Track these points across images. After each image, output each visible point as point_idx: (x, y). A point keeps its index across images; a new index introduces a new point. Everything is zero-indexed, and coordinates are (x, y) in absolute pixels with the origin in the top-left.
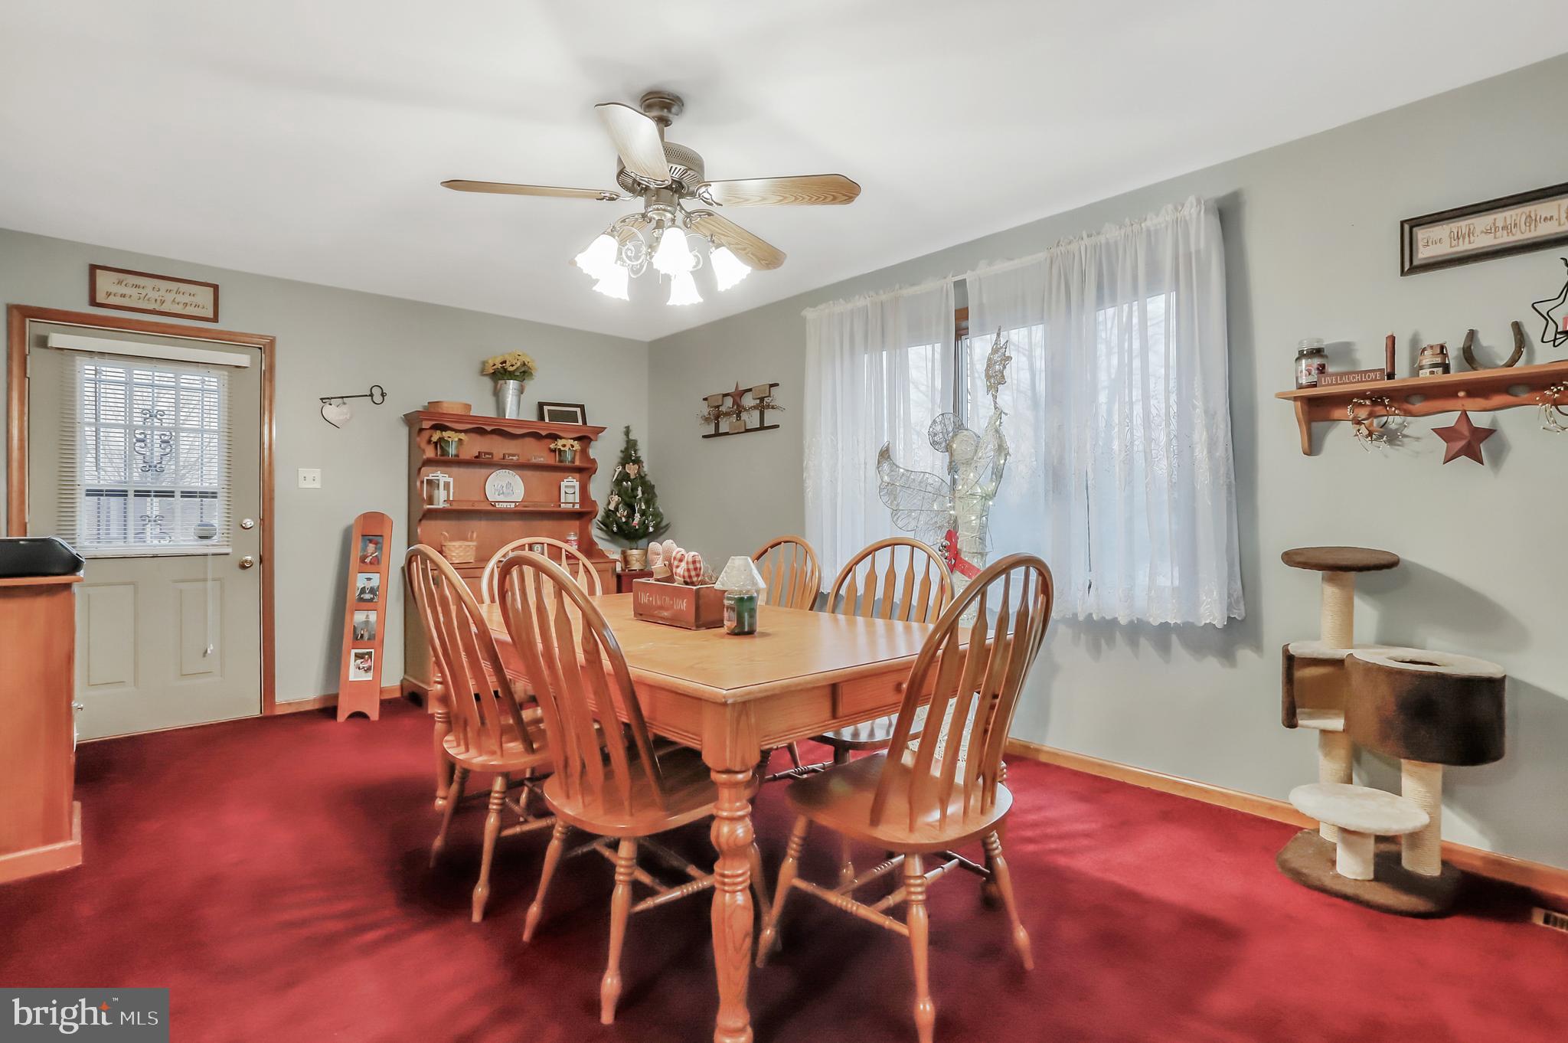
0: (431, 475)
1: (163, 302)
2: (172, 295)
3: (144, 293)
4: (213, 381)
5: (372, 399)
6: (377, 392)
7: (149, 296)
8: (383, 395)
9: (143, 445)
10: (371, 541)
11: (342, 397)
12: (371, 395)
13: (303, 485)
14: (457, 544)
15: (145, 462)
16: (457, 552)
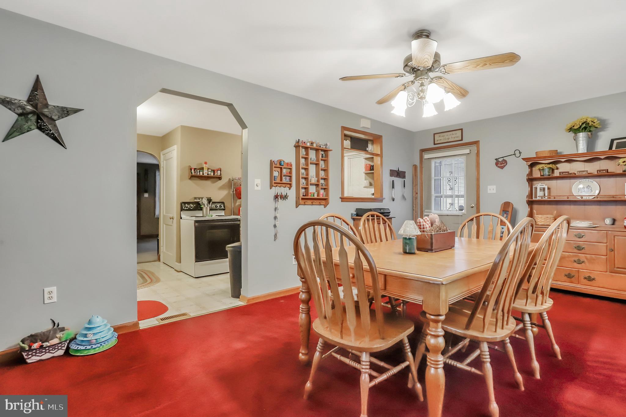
0: (536, 185)
1: (449, 139)
2: (451, 136)
3: (444, 137)
4: (462, 159)
5: (515, 156)
6: (517, 152)
7: (446, 138)
8: (520, 153)
9: (450, 182)
10: (505, 213)
11: (503, 157)
12: (515, 154)
13: (489, 192)
14: (540, 216)
15: (450, 187)
16: (540, 219)
